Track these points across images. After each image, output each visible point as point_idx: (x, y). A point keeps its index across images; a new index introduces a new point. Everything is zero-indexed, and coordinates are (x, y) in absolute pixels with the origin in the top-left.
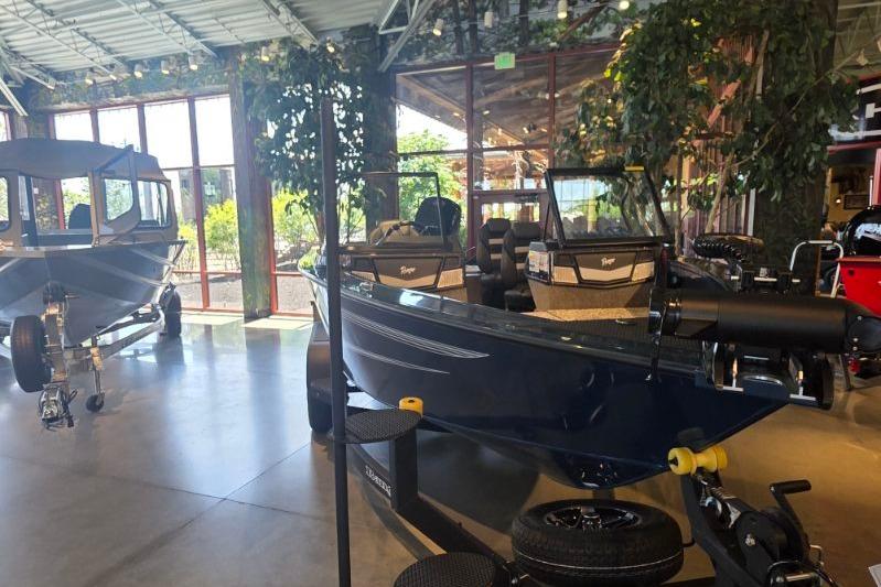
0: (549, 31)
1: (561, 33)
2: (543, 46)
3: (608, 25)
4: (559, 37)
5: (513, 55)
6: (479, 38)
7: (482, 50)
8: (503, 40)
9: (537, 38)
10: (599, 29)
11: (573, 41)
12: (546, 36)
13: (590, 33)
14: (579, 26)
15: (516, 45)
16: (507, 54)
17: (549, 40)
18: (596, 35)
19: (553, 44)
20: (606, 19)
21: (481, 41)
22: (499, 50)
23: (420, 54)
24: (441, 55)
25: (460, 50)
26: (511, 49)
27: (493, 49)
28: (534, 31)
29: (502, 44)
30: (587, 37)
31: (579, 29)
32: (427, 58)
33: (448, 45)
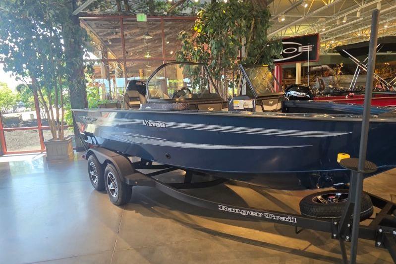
0: (163, 7)
1: (169, 8)
2: (160, 13)
3: (189, 8)
4: (168, 10)
5: (146, 15)
6: (129, 5)
7: (131, 11)
8: (141, 7)
9: (158, 9)
10: (185, 9)
11: (174, 13)
12: (162, 9)
13: (181, 10)
14: (177, 6)
15: (148, 11)
16: (143, 14)
17: (164, 11)
18: (184, 12)
19: (165, 13)
20: (188, 5)
21: (130, 6)
22: (140, 12)
23: (97, 8)
24: (109, 10)
25: (119, 9)
26: (145, 12)
27: (137, 11)
28: (156, 5)
29: (141, 10)
30: (180, 12)
31: (177, 8)
32: (102, 11)
33: (112, 6)
